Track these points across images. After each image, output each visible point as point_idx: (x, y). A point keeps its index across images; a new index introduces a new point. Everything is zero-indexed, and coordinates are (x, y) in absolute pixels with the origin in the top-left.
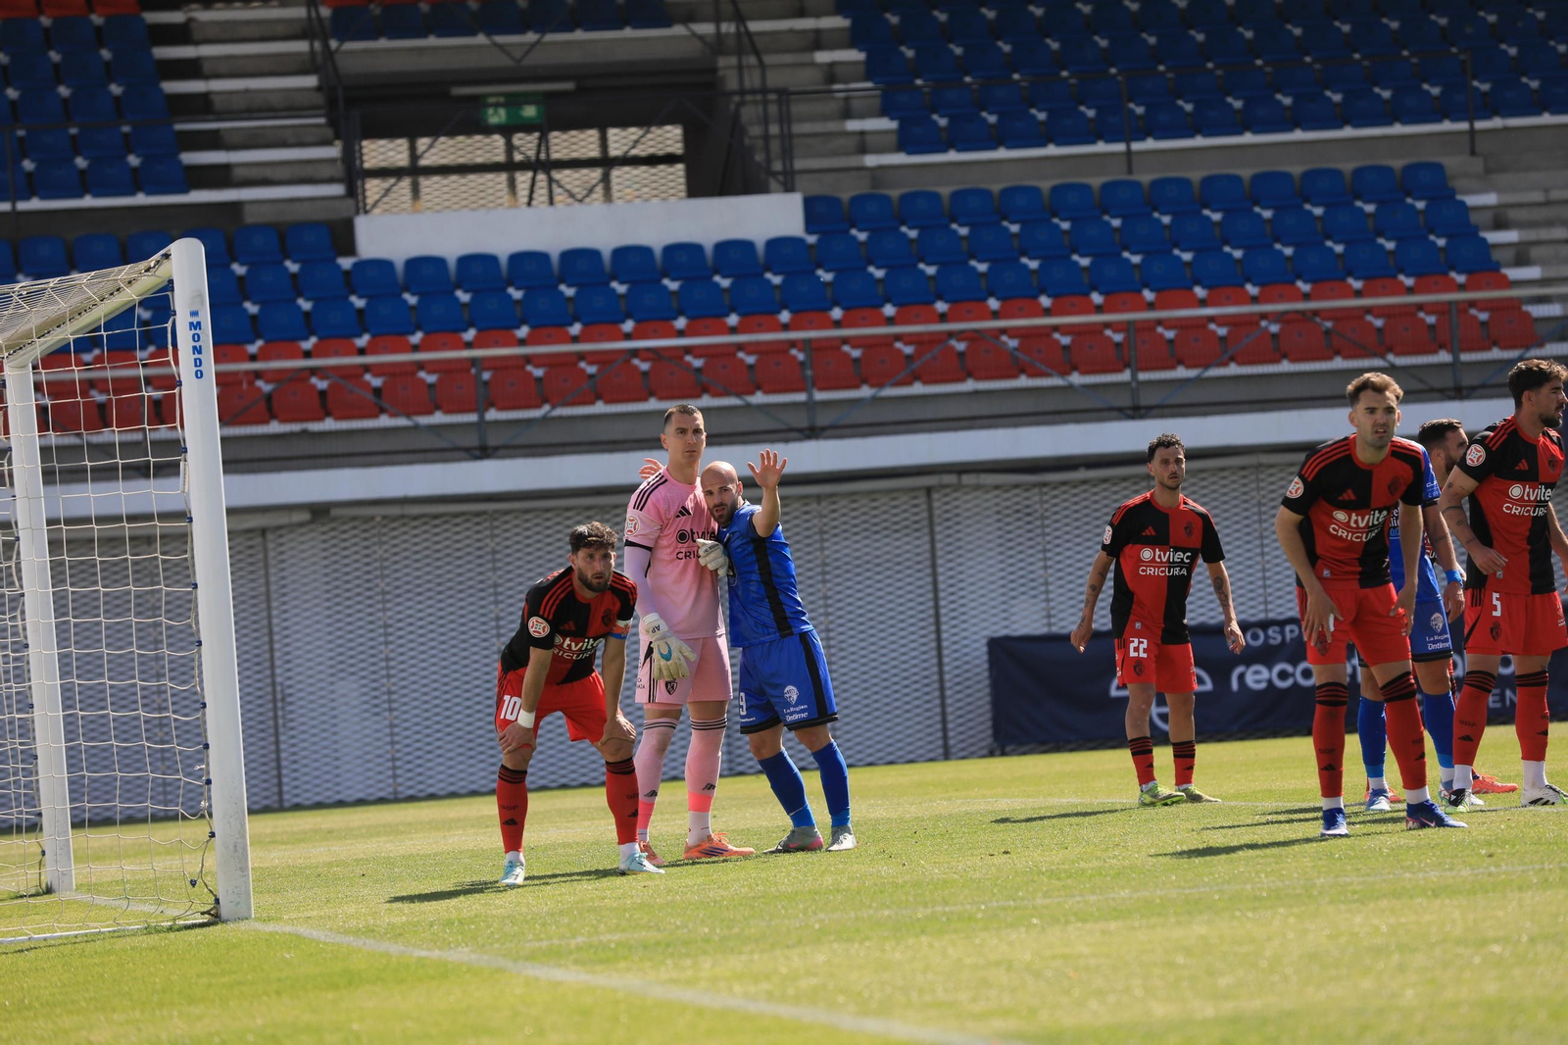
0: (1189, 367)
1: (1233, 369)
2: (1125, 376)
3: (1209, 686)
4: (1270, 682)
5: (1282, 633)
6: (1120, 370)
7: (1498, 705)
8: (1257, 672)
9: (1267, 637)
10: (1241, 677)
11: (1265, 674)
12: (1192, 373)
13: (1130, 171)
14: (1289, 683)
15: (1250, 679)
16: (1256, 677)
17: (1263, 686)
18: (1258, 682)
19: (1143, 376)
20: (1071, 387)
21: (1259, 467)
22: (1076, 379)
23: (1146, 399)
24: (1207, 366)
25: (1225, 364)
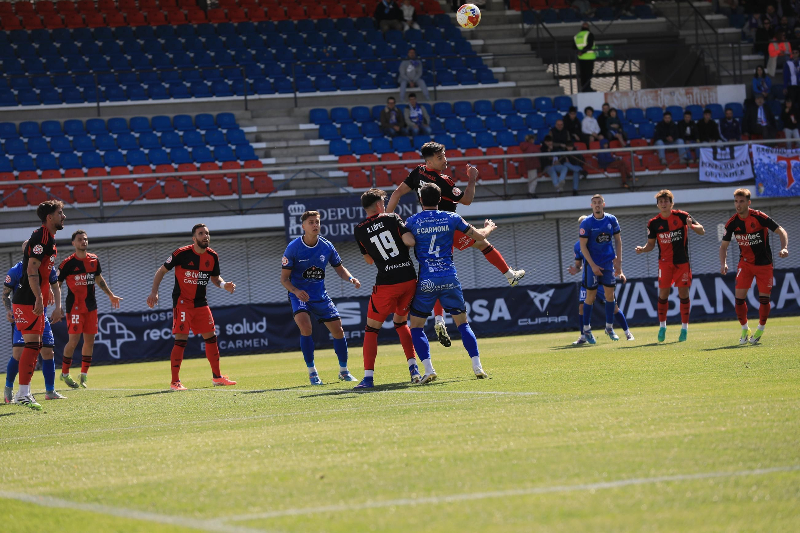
0: (126, 200)
1: (145, 202)
2: (98, 204)
3: (134, 339)
4: (161, 337)
5: (166, 316)
6: (95, 202)
7: (258, 346)
8: (155, 333)
9: (160, 317)
10: (148, 335)
11: (159, 333)
12: (127, 203)
13: (99, 115)
14: (169, 337)
15: (152, 336)
16: (155, 335)
17: (158, 338)
18: (156, 337)
19: (106, 204)
20: (74, 209)
21: (156, 244)
22: (76, 205)
23: (107, 214)
24: (134, 200)
25: (141, 199)
